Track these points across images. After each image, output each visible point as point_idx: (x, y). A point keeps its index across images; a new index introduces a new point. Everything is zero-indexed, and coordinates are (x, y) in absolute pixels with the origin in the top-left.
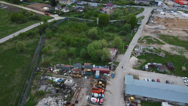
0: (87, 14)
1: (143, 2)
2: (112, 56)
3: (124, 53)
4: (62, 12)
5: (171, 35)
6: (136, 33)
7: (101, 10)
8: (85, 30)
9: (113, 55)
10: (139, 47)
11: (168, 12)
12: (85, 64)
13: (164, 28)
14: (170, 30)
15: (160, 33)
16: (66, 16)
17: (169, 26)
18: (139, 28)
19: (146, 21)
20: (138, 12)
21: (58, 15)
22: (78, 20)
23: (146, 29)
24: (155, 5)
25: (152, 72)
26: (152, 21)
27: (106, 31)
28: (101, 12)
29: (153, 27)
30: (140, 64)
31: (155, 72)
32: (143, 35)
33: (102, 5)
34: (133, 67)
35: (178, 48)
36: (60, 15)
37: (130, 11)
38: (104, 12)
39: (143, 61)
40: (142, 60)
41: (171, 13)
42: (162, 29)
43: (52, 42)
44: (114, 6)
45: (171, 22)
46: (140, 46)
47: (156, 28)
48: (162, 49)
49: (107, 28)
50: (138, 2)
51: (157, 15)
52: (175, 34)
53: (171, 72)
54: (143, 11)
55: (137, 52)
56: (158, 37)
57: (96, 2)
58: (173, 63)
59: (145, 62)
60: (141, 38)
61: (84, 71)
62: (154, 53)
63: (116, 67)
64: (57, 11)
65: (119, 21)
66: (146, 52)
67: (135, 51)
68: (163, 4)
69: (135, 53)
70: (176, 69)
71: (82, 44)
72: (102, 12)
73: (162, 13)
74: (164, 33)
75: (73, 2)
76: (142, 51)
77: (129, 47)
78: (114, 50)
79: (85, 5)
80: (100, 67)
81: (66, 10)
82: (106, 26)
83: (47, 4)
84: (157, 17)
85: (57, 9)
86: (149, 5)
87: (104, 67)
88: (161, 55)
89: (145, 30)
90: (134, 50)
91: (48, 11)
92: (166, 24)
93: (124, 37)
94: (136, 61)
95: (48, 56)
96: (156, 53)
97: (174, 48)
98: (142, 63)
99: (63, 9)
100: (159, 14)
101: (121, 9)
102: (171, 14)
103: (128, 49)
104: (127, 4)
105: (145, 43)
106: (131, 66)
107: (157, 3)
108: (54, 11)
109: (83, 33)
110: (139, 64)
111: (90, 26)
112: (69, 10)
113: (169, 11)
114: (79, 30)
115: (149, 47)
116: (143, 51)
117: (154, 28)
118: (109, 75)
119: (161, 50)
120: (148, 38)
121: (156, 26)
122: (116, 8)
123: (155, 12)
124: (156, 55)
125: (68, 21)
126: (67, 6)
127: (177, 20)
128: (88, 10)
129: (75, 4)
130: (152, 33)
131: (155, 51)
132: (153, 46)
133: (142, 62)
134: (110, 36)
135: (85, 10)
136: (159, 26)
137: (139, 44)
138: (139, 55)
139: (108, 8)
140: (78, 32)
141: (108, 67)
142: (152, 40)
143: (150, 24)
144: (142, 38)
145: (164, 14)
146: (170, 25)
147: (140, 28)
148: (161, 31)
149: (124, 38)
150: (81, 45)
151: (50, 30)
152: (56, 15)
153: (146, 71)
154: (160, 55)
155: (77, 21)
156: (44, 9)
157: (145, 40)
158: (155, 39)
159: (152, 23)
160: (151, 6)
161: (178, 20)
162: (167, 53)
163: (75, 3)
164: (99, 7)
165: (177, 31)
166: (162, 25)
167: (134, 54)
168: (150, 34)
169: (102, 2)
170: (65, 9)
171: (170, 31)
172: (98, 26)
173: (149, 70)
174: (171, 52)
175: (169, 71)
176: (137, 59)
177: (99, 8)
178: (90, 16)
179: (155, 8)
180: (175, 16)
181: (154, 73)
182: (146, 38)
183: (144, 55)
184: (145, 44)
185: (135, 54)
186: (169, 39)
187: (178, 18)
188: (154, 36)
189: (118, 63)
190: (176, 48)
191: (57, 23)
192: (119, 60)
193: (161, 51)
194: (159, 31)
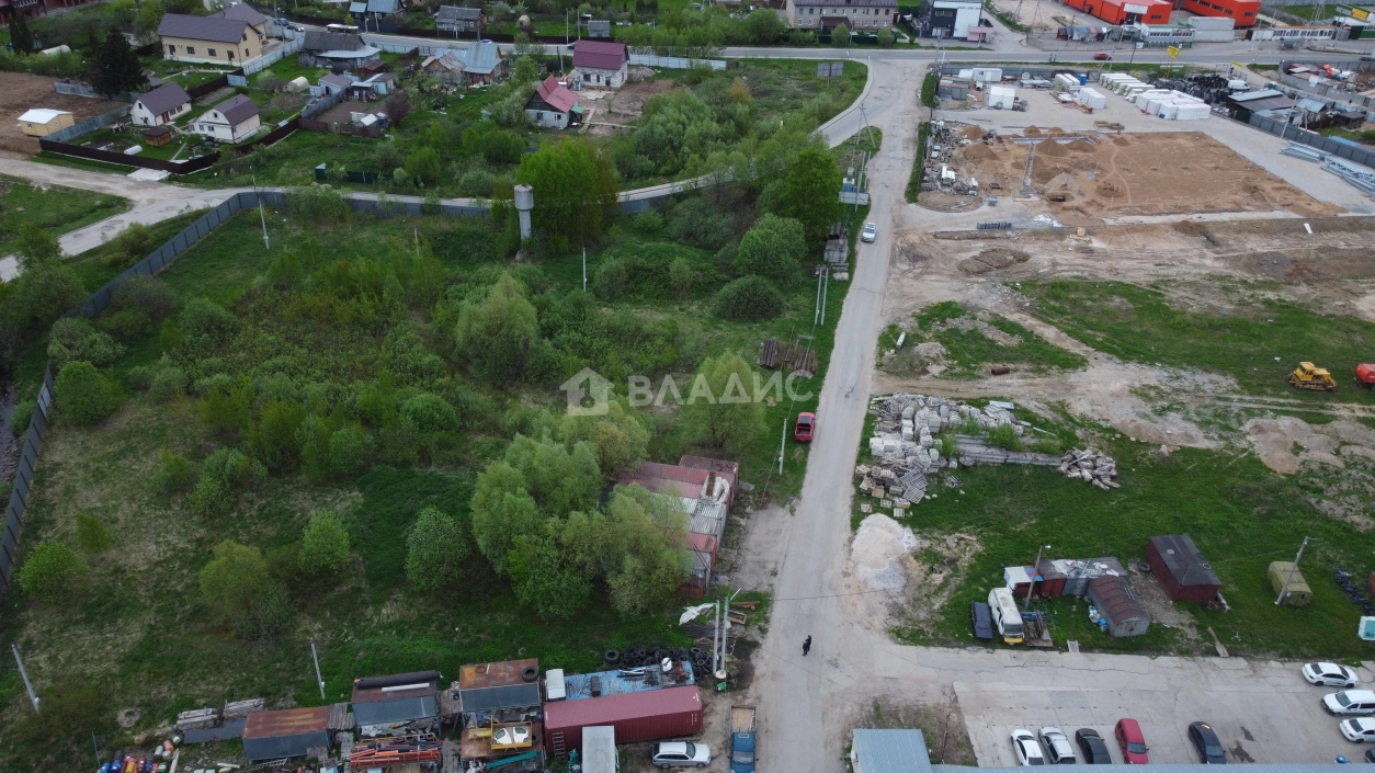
0: (427, 150)
1: (848, 13)
2: (701, 544)
3: (796, 491)
4: (196, 141)
5: (1107, 277)
6: (846, 284)
7: (534, 100)
8: (423, 301)
9: (705, 529)
10: (899, 417)
11: (1038, 81)
12: (468, 672)
13: (1042, 218)
14: (1089, 233)
15: (1025, 265)
16: (243, 179)
17: (1078, 201)
18: (865, 241)
19: (904, 175)
20: (824, 98)
21: (164, 174)
22: (353, 204)
23: (913, 238)
24: (936, 32)
25: (1061, 647)
26: (947, 173)
27: (610, 293)
28: (539, 116)
29: (968, 219)
30: (941, 588)
31: (1085, 648)
32: (903, 296)
33: (539, 58)
34: (897, 623)
35: (1186, 384)
36: (180, 175)
37: (765, 93)
38: (565, 119)
39: (964, 545)
40: (951, 540)
41: (1064, 89)
42: (1037, 234)
43: (121, 454)
44: (634, 59)
45: (1080, 166)
46: (907, 412)
47: (988, 230)
48: (1079, 408)
49: (610, 263)
50: (811, 20)
51: (966, 117)
52: (1134, 263)
53: (1201, 628)
54: (860, 89)
55: (900, 472)
56: (1021, 308)
57: (485, 36)
58: (1196, 530)
59: (978, 556)
60: (893, 330)
61: (470, 751)
62: (1026, 458)
63: (755, 645)
64: (148, 135)
65: (696, 192)
66: (967, 461)
67: (876, 460)
68: (987, 24)
69: (882, 482)
70: (1233, 588)
71: (412, 454)
72: (549, 116)
73: (1002, 93)
74: (1055, 264)
75: (288, 48)
76: (935, 453)
77: (819, 422)
78: (712, 480)
79: (399, 69)
80: (611, 681)
81: (235, 119)
82: (597, 248)
83: (58, 76)
84: (975, 133)
85: (155, 121)
86: (897, 36)
87: (651, 681)
88: (1087, 474)
89: (913, 255)
90: (865, 453)
91: (65, 139)
92: (1054, 186)
93: (760, 335)
94: (902, 562)
95: (88, 620)
96: (1042, 459)
97: (1161, 395)
98: (956, 570)
99: (208, 117)
100: (983, 102)
101: (695, 78)
102: (1065, 97)
103: (813, 446)
104: (731, 40)
105: (935, 370)
106: (871, 612)
107: (947, 19)
108: (127, 135)
109: (412, 335)
110: (938, 578)
111: (464, 259)
112: (265, 119)
113: (1040, 74)
114: (367, 307)
115: (980, 403)
116: (946, 453)
117: (973, 228)
118: (702, 753)
119: (1071, 419)
120: (953, 323)
121: (985, 208)
122: (648, 73)
123: (948, 92)
124: (1048, 476)
125: (257, 224)
126: (239, 81)
127: (1117, 149)
128: (424, 105)
129: (311, 60)
130: (968, 273)
131: (1030, 440)
132: (1001, 391)
133: (952, 562)
134: (647, 337)
135: (397, 117)
136: (1007, 208)
137: (892, 383)
138: (917, 492)
139: (587, 77)
140: (365, 326)
141: (687, 666)
142: (982, 338)
143: (934, 197)
144: (908, 325)
145: (1019, 107)
146: (1081, 194)
147: (867, 235)
148: (1028, 249)
149: (768, 344)
150: (406, 463)
151: (95, 336)
152: (143, 174)
153: (1006, 646)
154: (1075, 474)
155: (342, 218)
156: (30, 124)
157: (928, 348)
158: (1001, 324)
159: (947, 183)
160: (912, 45)
161: (1122, 142)
162: (1121, 445)
163: (308, 51)
164: (513, 74)
165: (1138, 240)
166: (1025, 193)
167: (879, 492)
168: (956, 284)
169: (528, 30)
170: (222, 119)
171: (1096, 244)
172: (531, 254)
173: (1028, 639)
174: (1151, 428)
175: (1186, 618)
176: (907, 539)
177: (514, 86)
178: (449, 161)
179: (944, 57)
180: (1098, 116)
181: (1074, 656)
182: (937, 326)
183: (954, 493)
184: (944, 383)
185: (887, 490)
186: (1106, 313)
187: (1119, 127)
188: (987, 298)
189: (758, 607)
190: (1177, 391)
191: (154, 256)
192: (762, 564)
193: (1079, 433)
194: (1013, 246)
